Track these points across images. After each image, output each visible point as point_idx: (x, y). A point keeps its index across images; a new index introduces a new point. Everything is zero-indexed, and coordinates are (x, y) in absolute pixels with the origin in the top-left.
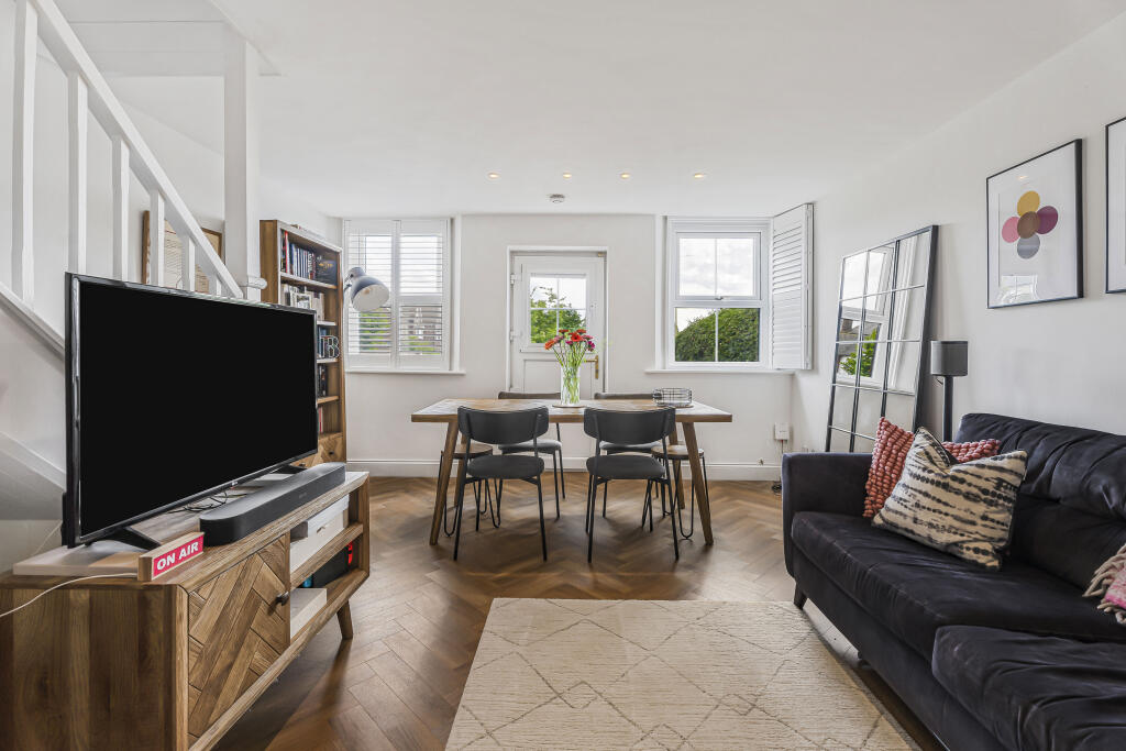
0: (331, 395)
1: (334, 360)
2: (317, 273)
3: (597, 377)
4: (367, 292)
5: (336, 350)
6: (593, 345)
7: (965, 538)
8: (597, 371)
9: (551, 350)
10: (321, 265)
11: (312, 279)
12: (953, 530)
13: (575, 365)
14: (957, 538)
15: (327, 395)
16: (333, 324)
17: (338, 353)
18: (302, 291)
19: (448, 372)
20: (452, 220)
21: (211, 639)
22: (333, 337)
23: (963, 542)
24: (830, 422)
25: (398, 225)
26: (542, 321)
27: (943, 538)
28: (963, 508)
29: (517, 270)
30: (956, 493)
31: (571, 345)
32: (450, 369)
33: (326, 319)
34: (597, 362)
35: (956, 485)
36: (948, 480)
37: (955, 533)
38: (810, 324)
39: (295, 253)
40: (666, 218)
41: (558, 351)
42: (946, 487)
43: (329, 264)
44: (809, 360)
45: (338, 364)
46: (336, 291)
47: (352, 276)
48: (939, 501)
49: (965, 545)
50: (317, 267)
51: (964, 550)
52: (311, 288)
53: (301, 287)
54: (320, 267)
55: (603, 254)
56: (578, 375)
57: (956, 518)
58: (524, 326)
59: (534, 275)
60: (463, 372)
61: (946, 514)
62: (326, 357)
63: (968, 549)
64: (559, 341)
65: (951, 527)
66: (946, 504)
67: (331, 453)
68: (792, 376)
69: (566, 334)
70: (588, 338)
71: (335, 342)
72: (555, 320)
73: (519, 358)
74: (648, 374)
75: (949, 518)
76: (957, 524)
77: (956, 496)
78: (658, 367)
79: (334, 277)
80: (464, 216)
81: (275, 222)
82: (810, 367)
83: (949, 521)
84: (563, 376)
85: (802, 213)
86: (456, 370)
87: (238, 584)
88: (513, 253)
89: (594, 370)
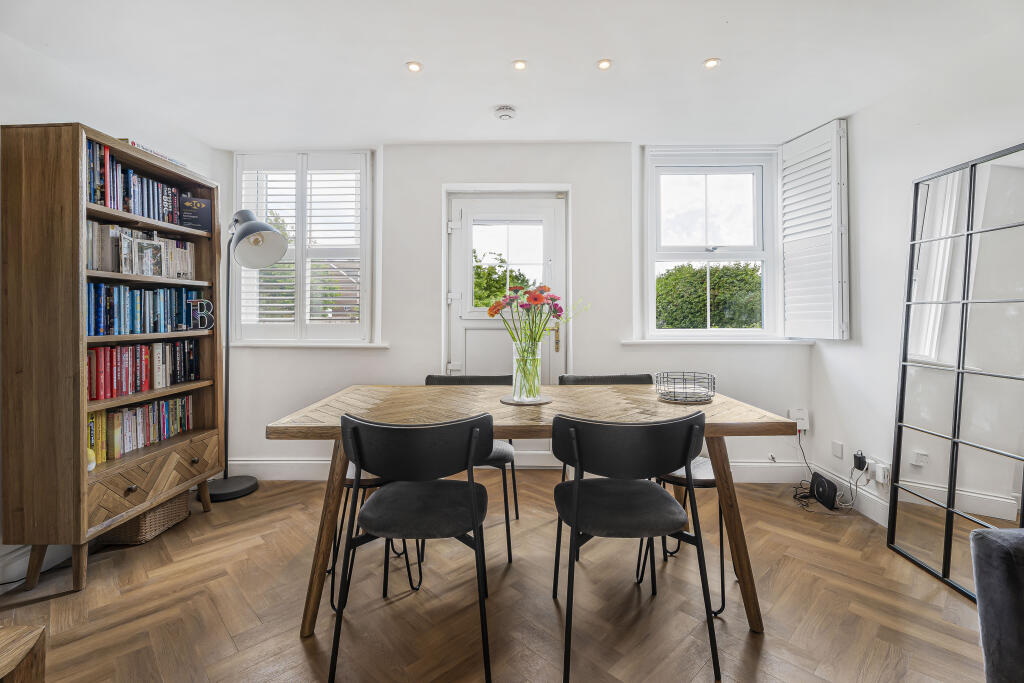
0: (204, 380)
1: (206, 332)
2: (180, 214)
3: (557, 349)
4: (256, 242)
5: (209, 317)
6: (561, 310)
8: (557, 342)
9: (497, 316)
10: (188, 204)
11: (172, 221)
13: (533, 339)
15: (198, 379)
16: (205, 284)
17: (212, 322)
18: (150, 236)
19: (366, 344)
20: (373, 153)
22: (205, 301)
24: (900, 418)
25: (304, 159)
26: (490, 285)
29: (455, 214)
31: (528, 311)
32: (371, 341)
33: (198, 277)
34: (558, 330)
38: (846, 278)
39: (134, 188)
40: (643, 148)
41: (507, 316)
43: (200, 204)
44: (845, 327)
45: (213, 337)
46: (210, 239)
47: (236, 221)
50: (181, 207)
52: (165, 234)
53: (146, 231)
54: (186, 207)
55: (563, 195)
56: (539, 355)
58: (465, 285)
59: (477, 222)
60: (385, 345)
62: (196, 327)
64: (510, 304)
67: (194, 462)
68: (812, 347)
69: (521, 292)
70: (554, 299)
71: (208, 306)
72: (504, 285)
73: (458, 327)
74: (623, 346)
78: (635, 338)
79: (208, 221)
80: (387, 147)
81: (75, 127)
82: (846, 337)
84: (516, 357)
85: (832, 132)
86: (378, 342)
88: (450, 194)
89: (555, 341)
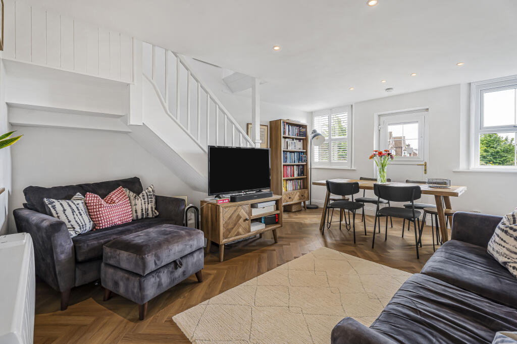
0: (305, 176)
1: (305, 163)
3: (426, 173)
4: (317, 139)
7: (509, 260)
10: (301, 130)
11: (298, 136)
12: (505, 255)
14: (506, 260)
15: (303, 175)
16: (305, 151)
17: (306, 161)
19: (349, 168)
20: (352, 106)
21: (228, 220)
22: (305, 155)
23: (509, 262)
27: (501, 259)
28: (512, 245)
29: (382, 123)
30: (511, 236)
32: (351, 167)
33: (303, 149)
34: (425, 165)
35: (511, 232)
36: (508, 229)
37: (506, 257)
39: (290, 129)
40: (469, 84)
42: (506, 232)
43: (304, 130)
45: (307, 165)
46: (306, 139)
47: (312, 133)
48: (502, 240)
49: (509, 264)
50: (300, 132)
51: (509, 267)
52: (296, 139)
53: (293, 139)
55: (426, 110)
56: (385, 170)
57: (508, 249)
59: (390, 124)
60: (355, 169)
61: (504, 247)
62: (303, 162)
63: (510, 266)
65: (505, 254)
66: (505, 241)
67: (303, 196)
71: (306, 157)
74: (454, 172)
75: (505, 249)
76: (507, 253)
77: (510, 238)
78: (461, 169)
79: (305, 134)
80: (356, 103)
81: (281, 120)
83: (504, 250)
86: (353, 168)
87: (235, 211)
88: (379, 116)
89: (424, 169)
